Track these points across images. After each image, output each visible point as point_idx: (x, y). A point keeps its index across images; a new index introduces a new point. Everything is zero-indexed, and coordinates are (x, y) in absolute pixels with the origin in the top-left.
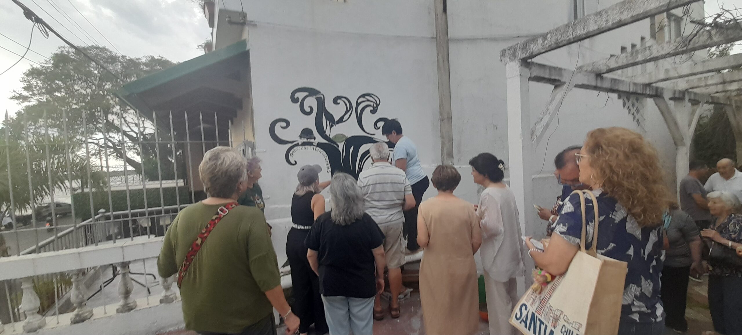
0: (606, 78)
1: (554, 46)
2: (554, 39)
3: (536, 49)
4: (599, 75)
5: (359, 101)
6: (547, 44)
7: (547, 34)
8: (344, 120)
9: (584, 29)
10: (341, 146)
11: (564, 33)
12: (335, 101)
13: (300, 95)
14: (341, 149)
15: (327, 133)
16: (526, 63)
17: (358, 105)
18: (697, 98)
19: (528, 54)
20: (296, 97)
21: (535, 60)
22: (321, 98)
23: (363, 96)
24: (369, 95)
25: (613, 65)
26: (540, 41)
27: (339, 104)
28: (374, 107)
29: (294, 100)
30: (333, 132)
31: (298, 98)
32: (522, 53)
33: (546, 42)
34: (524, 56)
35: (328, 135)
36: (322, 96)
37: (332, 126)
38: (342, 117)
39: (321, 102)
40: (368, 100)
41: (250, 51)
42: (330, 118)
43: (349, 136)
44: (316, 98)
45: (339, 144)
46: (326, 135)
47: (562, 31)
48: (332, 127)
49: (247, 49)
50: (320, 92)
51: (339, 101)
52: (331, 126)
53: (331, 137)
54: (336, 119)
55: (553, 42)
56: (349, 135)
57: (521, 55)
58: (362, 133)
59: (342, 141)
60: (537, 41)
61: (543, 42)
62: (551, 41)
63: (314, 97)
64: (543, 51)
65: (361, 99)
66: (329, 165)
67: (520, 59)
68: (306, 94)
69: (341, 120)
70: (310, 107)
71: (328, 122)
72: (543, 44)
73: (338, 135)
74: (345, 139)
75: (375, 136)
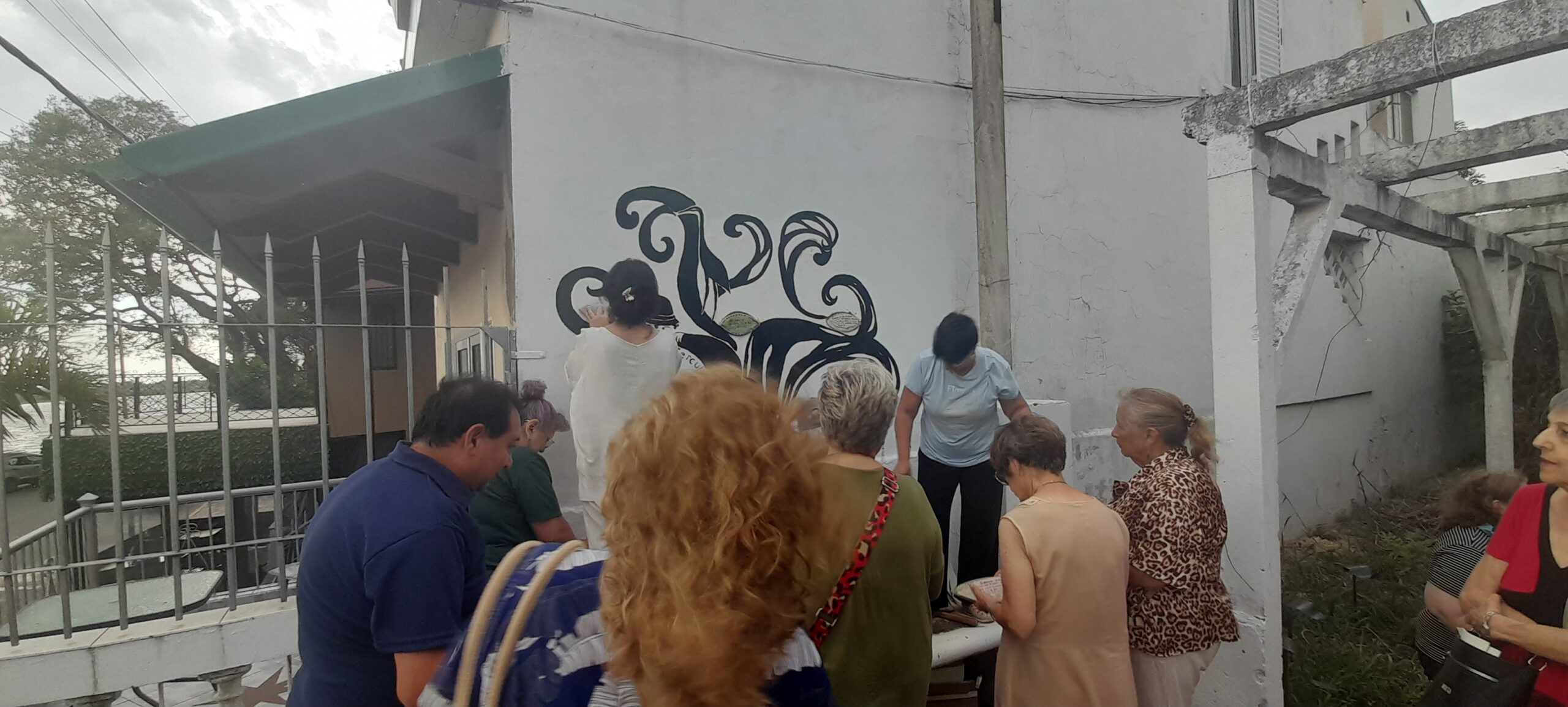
0: (1396, 194)
1: (1367, 91)
2: (1370, 70)
3: (1309, 100)
4: (1384, 187)
5: (787, 232)
6: (1345, 84)
7: (1346, 58)
8: (751, 277)
9: (1474, 45)
10: (742, 345)
11: (1403, 54)
12: (731, 227)
13: (642, 208)
14: (741, 352)
15: (709, 310)
16: (1263, 138)
17: (785, 238)
18: (1519, 254)
19: (1280, 113)
20: (629, 211)
22: (696, 216)
23: (797, 218)
24: (811, 215)
26: (1321, 79)
27: (740, 234)
28: (822, 247)
29: (626, 220)
30: (722, 308)
31: (635, 214)
32: (1260, 113)
33: (1342, 80)
34: (1266, 118)
35: (710, 315)
36: (697, 213)
37: (721, 292)
38: (746, 271)
39: (694, 228)
40: (811, 230)
41: (511, 77)
42: (716, 269)
43: (761, 321)
44: (679, 216)
45: (735, 338)
46: (705, 313)
48: (720, 295)
49: (503, 73)
50: (694, 204)
51: (739, 228)
52: (719, 292)
53: (718, 321)
54: (732, 274)
55: (1367, 80)
56: (762, 316)
57: (1253, 115)
58: (794, 314)
59: (745, 334)
60: (1312, 79)
61: (1332, 81)
63: (677, 214)
64: (1327, 105)
65: (794, 226)
67: (1249, 127)
68: (661, 204)
69: (743, 279)
70: (667, 240)
71: (711, 281)
72: (1332, 87)
73: (736, 317)
74: (753, 326)
75: (824, 320)
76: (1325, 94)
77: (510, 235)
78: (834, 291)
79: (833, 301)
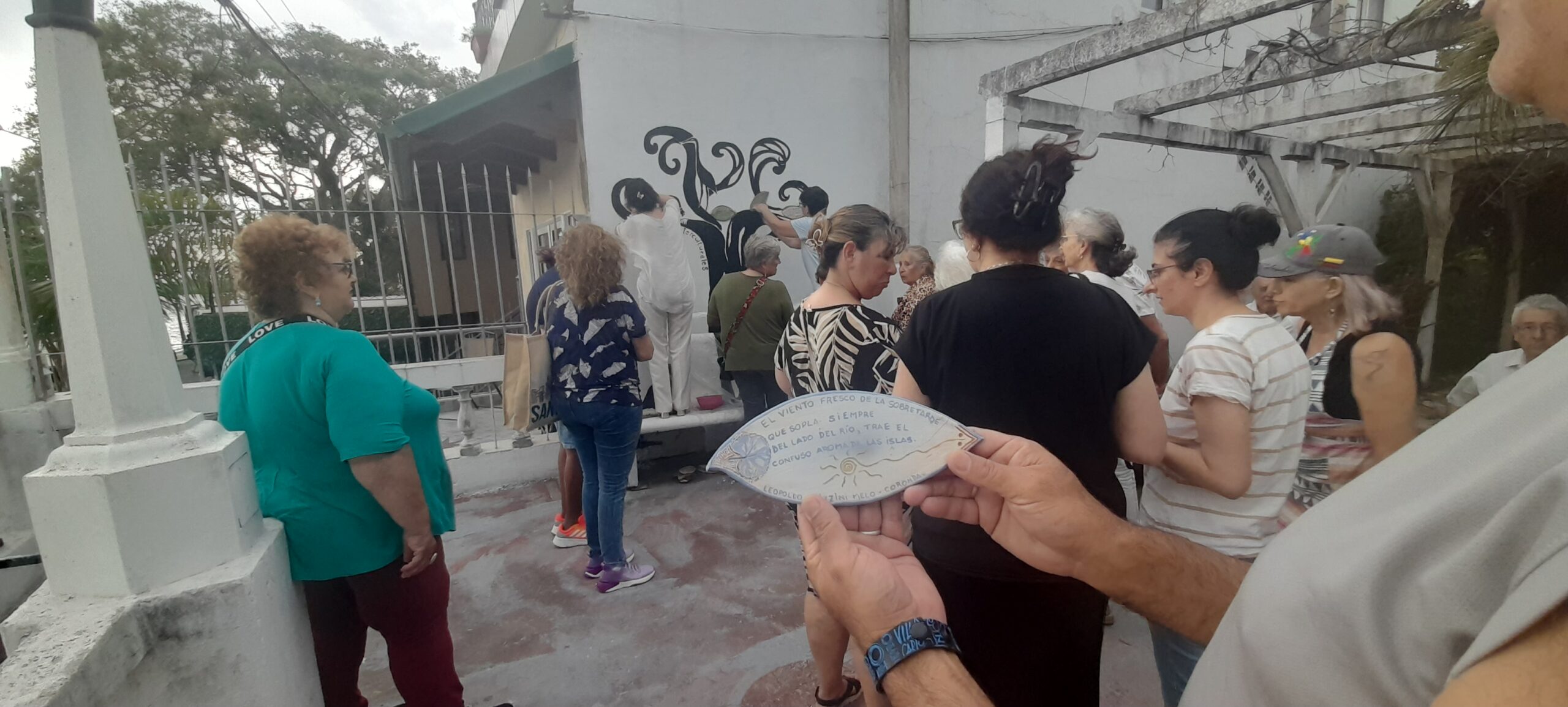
0: (1159, 121)
1: (1051, 77)
2: (1051, 64)
3: (1028, 79)
4: (1146, 118)
5: (754, 152)
6: (1042, 74)
7: (1043, 56)
8: (730, 183)
9: (1089, 56)
10: (725, 227)
11: (1064, 58)
12: (716, 151)
13: (660, 140)
14: (724, 232)
15: (703, 205)
16: (1016, 98)
17: (753, 157)
18: (1342, 157)
19: (1017, 87)
20: (652, 143)
21: (1031, 94)
22: (694, 144)
23: (762, 142)
24: (772, 141)
25: (1165, 103)
26: (1033, 67)
27: (722, 155)
28: (779, 162)
29: (650, 148)
30: (711, 203)
31: (656, 145)
32: (1010, 85)
33: (1041, 69)
34: (1010, 89)
35: (704, 208)
36: (694, 142)
37: (711, 193)
38: (727, 179)
39: (692, 152)
40: (771, 151)
41: (579, 63)
42: (707, 178)
43: (738, 211)
44: (684, 145)
45: (721, 223)
46: (701, 206)
47: (1062, 55)
48: (710, 194)
49: (575, 60)
50: (692, 136)
51: (722, 151)
52: (710, 193)
53: (709, 211)
54: (718, 182)
56: (737, 209)
57: (1008, 87)
59: (727, 220)
60: (1030, 67)
61: (1038, 70)
62: (1046, 70)
63: (682, 143)
64: (1037, 83)
65: (759, 149)
66: (706, 258)
67: (1006, 93)
68: (671, 137)
69: (725, 184)
70: (676, 160)
71: (704, 186)
72: (1037, 73)
73: (720, 209)
74: (732, 215)
75: (780, 211)
76: (1034, 77)
77: (583, 160)
78: (787, 192)
79: (787, 198)
